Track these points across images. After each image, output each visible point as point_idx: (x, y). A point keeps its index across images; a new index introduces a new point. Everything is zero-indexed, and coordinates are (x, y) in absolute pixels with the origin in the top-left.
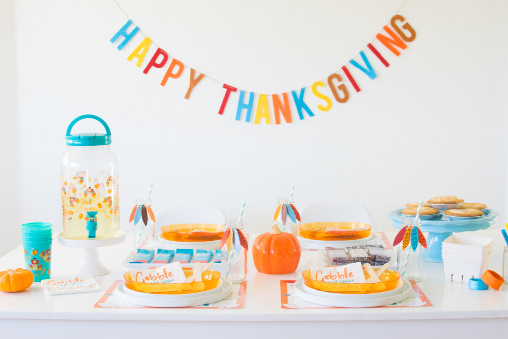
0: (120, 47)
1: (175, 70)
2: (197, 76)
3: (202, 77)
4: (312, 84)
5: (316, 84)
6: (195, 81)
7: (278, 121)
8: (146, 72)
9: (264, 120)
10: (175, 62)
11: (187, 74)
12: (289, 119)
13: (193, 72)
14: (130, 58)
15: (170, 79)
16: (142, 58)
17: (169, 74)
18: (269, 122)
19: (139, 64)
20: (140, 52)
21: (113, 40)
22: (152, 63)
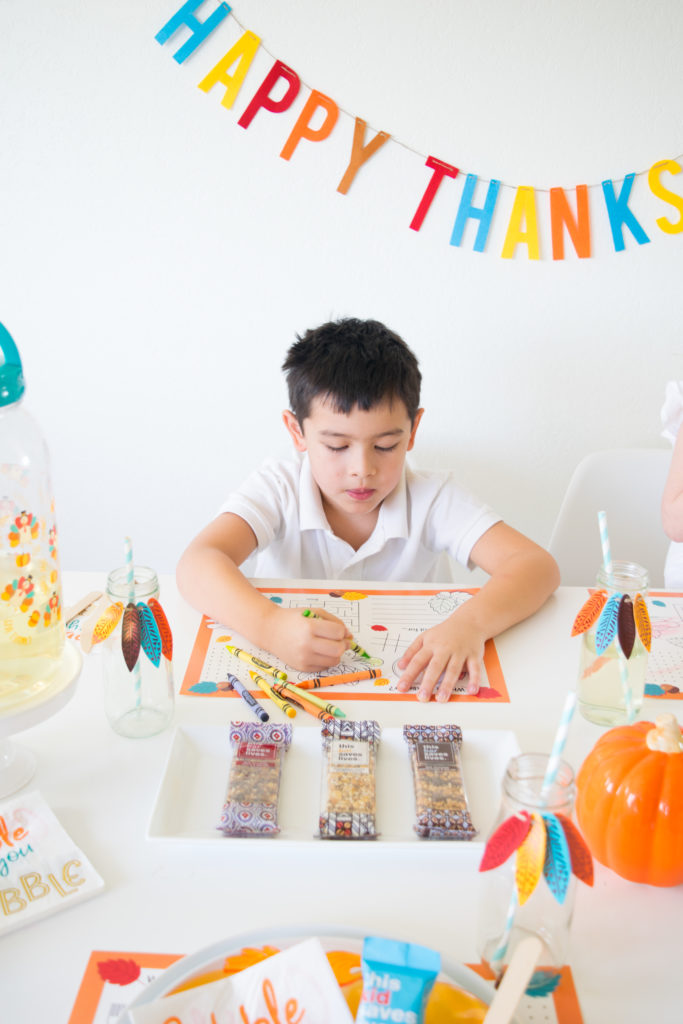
0: (182, 56)
1: (317, 121)
2: (370, 137)
3: (382, 139)
4: (649, 166)
5: (661, 166)
6: (366, 148)
7: (558, 254)
8: (245, 121)
9: (523, 249)
10: (317, 99)
11: (344, 130)
12: (584, 249)
13: (360, 126)
14: (207, 85)
15: (304, 144)
16: (235, 85)
17: (301, 130)
18: (536, 253)
19: (229, 101)
20: (231, 72)
21: (164, 35)
22: (262, 100)
